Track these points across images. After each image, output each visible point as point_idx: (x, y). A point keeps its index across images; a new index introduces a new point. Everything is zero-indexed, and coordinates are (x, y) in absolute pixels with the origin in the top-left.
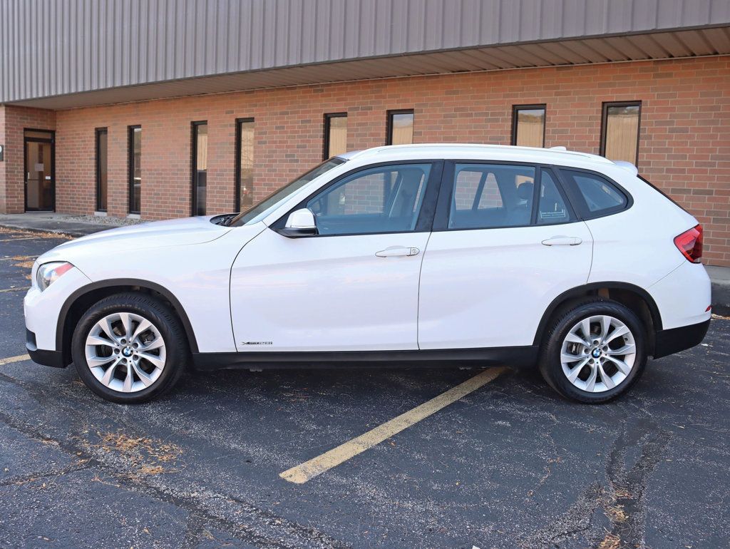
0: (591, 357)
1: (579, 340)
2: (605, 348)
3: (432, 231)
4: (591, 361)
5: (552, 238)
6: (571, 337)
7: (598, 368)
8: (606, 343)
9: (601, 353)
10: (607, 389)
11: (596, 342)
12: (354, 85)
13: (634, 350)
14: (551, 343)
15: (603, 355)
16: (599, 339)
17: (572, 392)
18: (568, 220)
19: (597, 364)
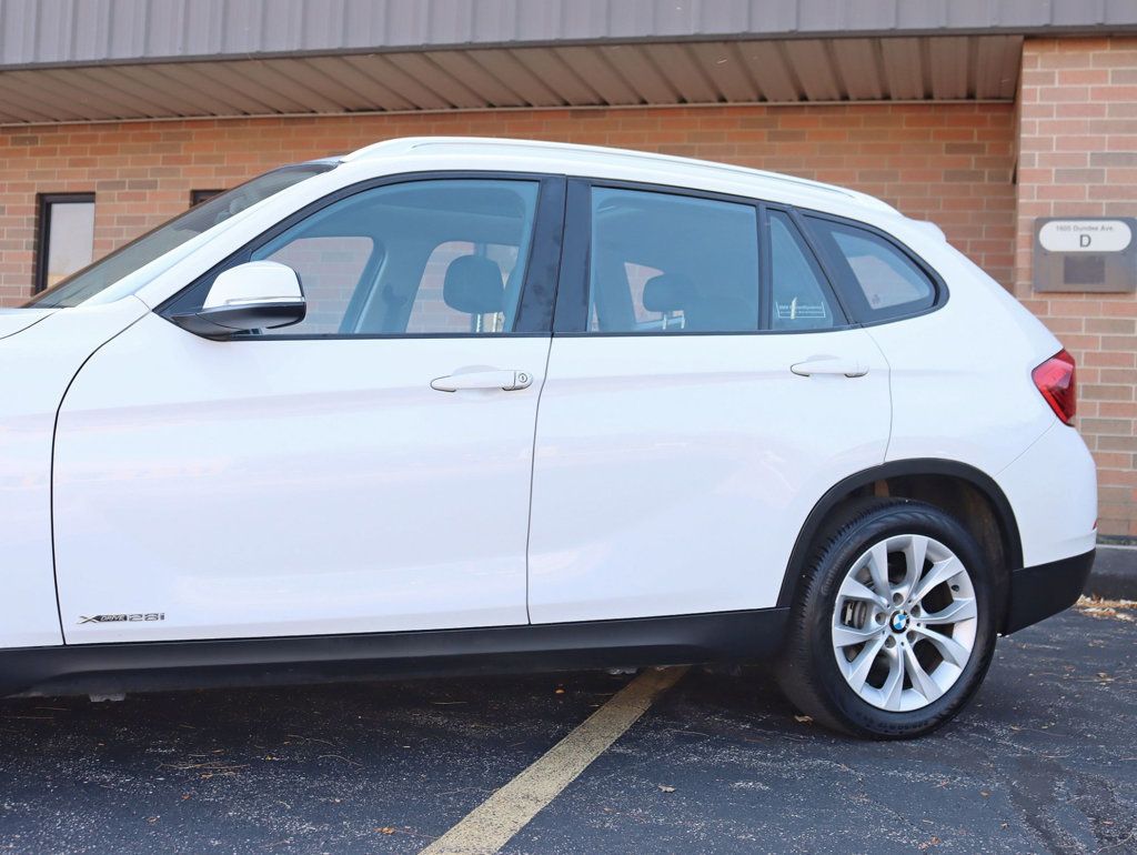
0: (889, 632)
1: (866, 593)
2: (915, 611)
3: (552, 336)
4: (890, 642)
5: (808, 361)
6: (850, 588)
7: (905, 655)
8: (918, 598)
9: (908, 621)
10: (926, 703)
11: (897, 597)
12: (113, 132)
13: (974, 612)
14: (811, 601)
15: (912, 627)
16: (904, 590)
17: (858, 714)
18: (831, 325)
19: (902, 648)
